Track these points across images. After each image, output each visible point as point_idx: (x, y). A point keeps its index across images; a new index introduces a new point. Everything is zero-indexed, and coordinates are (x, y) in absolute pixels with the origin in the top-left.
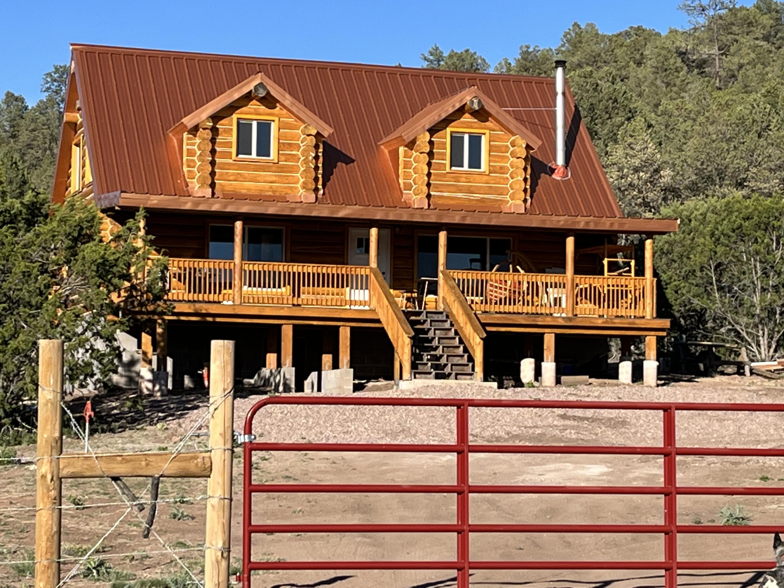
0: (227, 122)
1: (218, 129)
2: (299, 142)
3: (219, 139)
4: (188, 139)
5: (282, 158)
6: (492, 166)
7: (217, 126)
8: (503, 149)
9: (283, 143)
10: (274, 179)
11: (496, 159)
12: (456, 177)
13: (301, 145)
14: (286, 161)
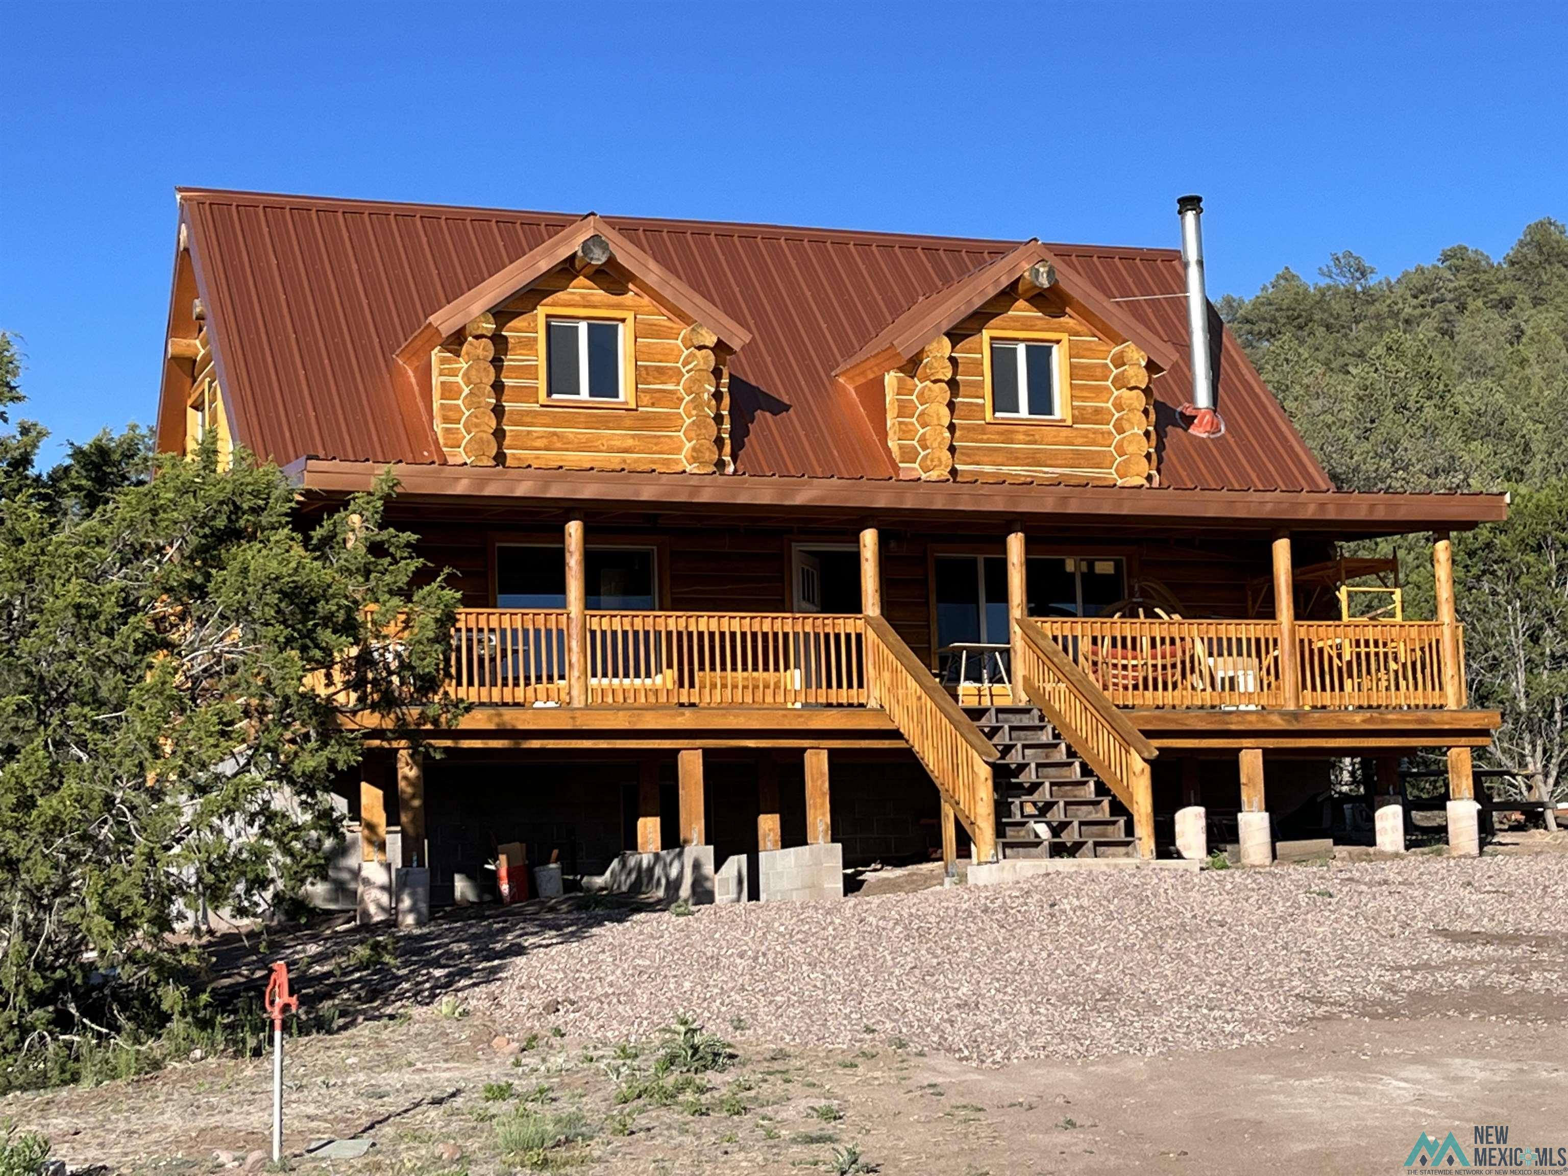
0: (525, 324)
1: (505, 338)
2: (679, 365)
3: (509, 361)
4: (443, 361)
5: (646, 399)
6: (1078, 407)
7: (504, 333)
8: (1099, 371)
9: (646, 367)
10: (630, 442)
11: (1085, 394)
12: (1008, 431)
13: (684, 371)
14: (653, 405)
